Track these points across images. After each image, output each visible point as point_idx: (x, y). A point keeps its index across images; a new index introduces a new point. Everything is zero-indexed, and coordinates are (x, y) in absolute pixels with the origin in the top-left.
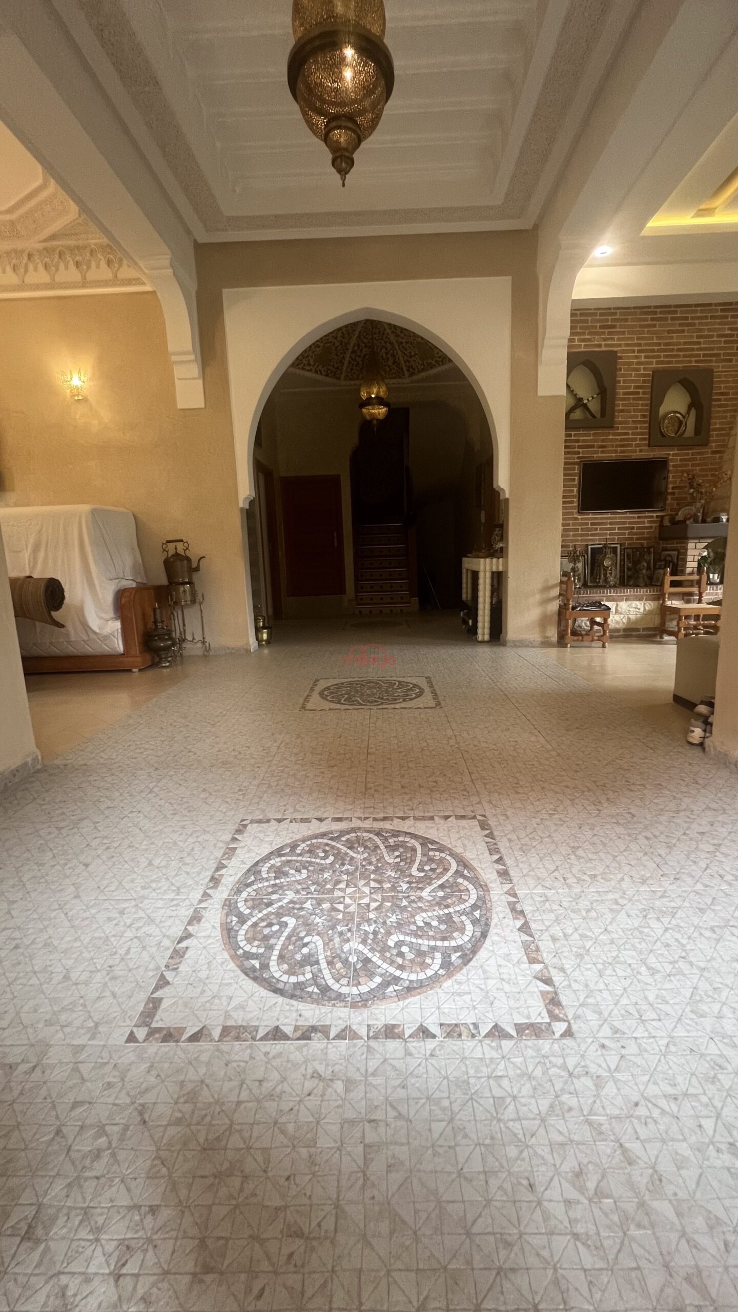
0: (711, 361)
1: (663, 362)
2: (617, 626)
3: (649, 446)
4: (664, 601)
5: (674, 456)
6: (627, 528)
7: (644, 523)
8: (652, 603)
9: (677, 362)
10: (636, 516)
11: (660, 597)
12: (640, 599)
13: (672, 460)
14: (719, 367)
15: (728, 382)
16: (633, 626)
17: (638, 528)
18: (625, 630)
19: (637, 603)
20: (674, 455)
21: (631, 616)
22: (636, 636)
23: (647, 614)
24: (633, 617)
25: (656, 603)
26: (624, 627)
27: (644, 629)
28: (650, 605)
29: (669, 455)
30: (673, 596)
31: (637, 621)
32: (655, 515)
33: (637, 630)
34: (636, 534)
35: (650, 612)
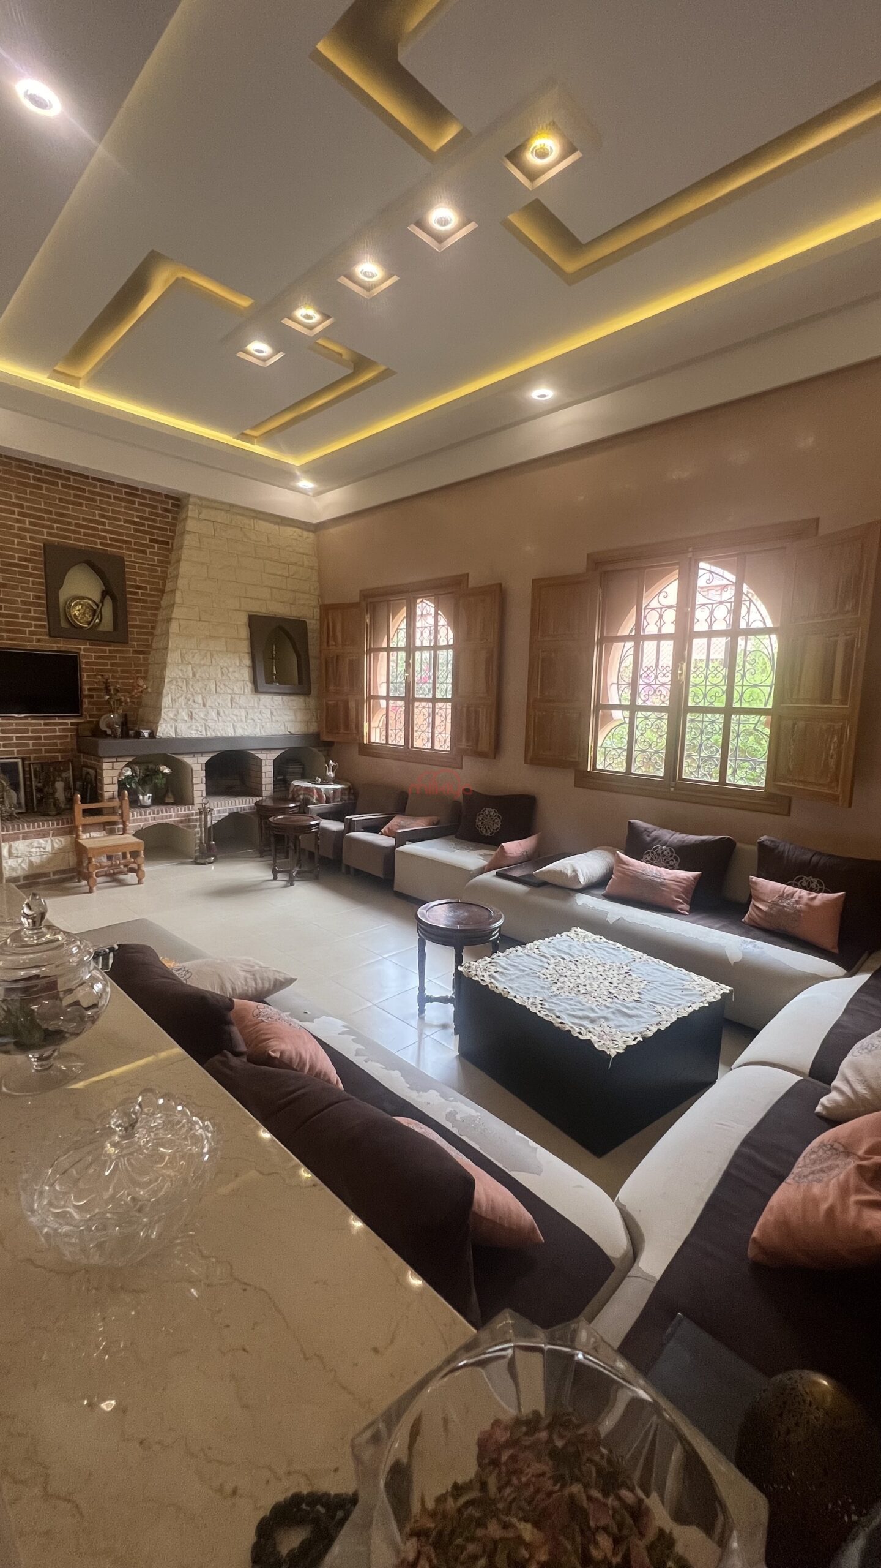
0: (120, 548)
1: (57, 536)
2: (14, 875)
3: (50, 636)
4: (78, 836)
5: (86, 652)
6: (30, 738)
7: (55, 731)
8: (62, 839)
9: (76, 539)
10: (42, 722)
11: (72, 831)
12: (44, 835)
13: (85, 656)
14: (130, 557)
15: (144, 576)
16: (38, 871)
17: (46, 738)
18: (26, 878)
19: (41, 840)
20: (85, 650)
21: (32, 859)
22: (45, 883)
23: (56, 854)
24: (36, 860)
25: (68, 837)
26: (26, 873)
27: (54, 873)
28: (59, 842)
29: (80, 649)
30: (87, 828)
31: (42, 865)
32: (69, 721)
33: (45, 875)
34: (44, 745)
35: (62, 850)
